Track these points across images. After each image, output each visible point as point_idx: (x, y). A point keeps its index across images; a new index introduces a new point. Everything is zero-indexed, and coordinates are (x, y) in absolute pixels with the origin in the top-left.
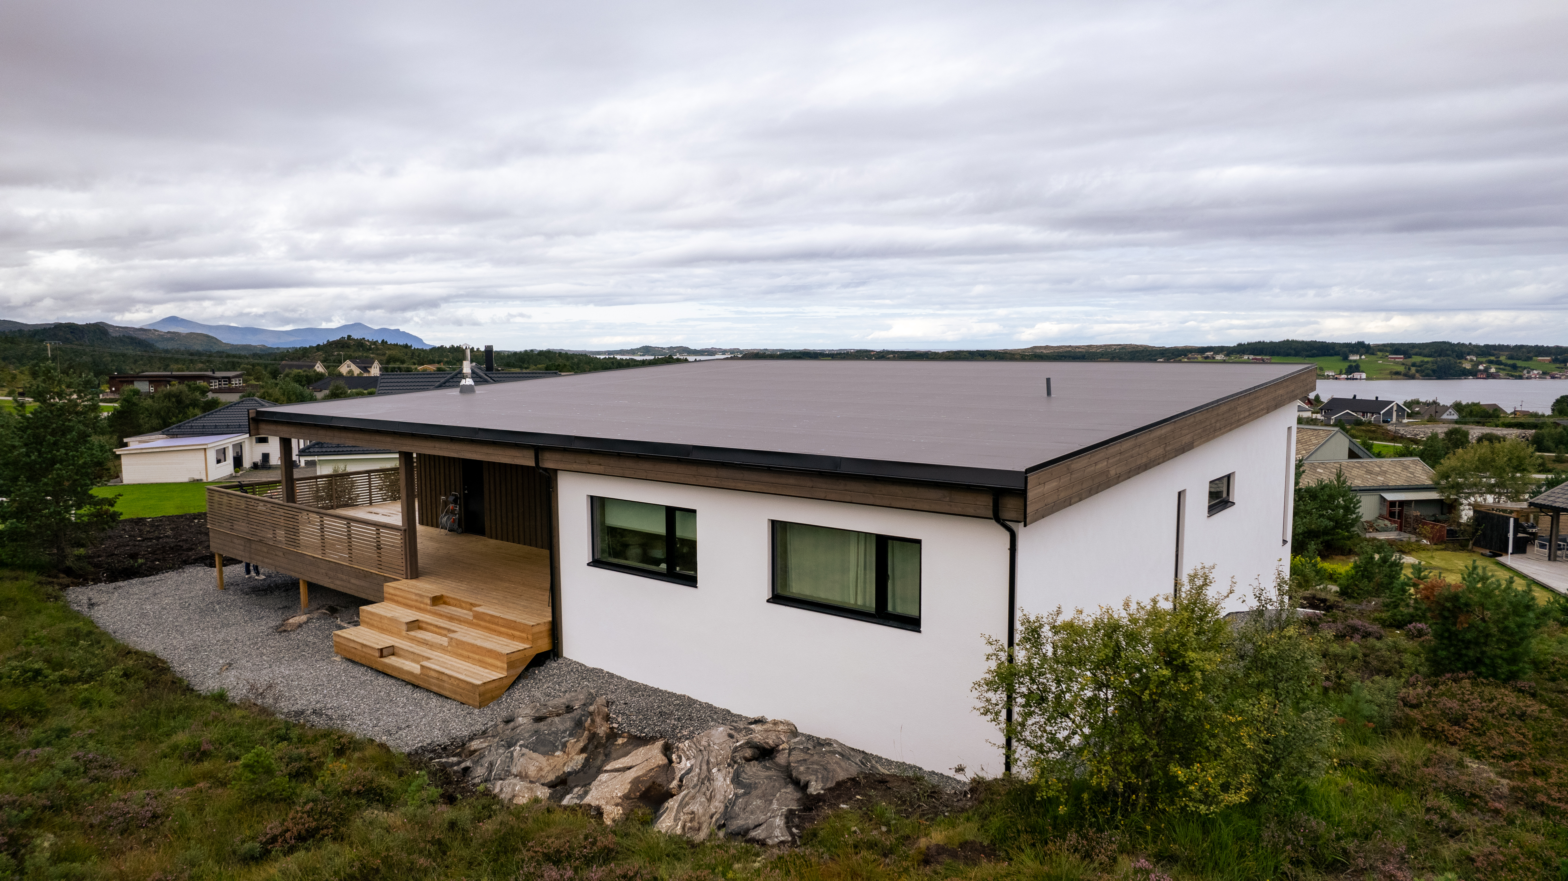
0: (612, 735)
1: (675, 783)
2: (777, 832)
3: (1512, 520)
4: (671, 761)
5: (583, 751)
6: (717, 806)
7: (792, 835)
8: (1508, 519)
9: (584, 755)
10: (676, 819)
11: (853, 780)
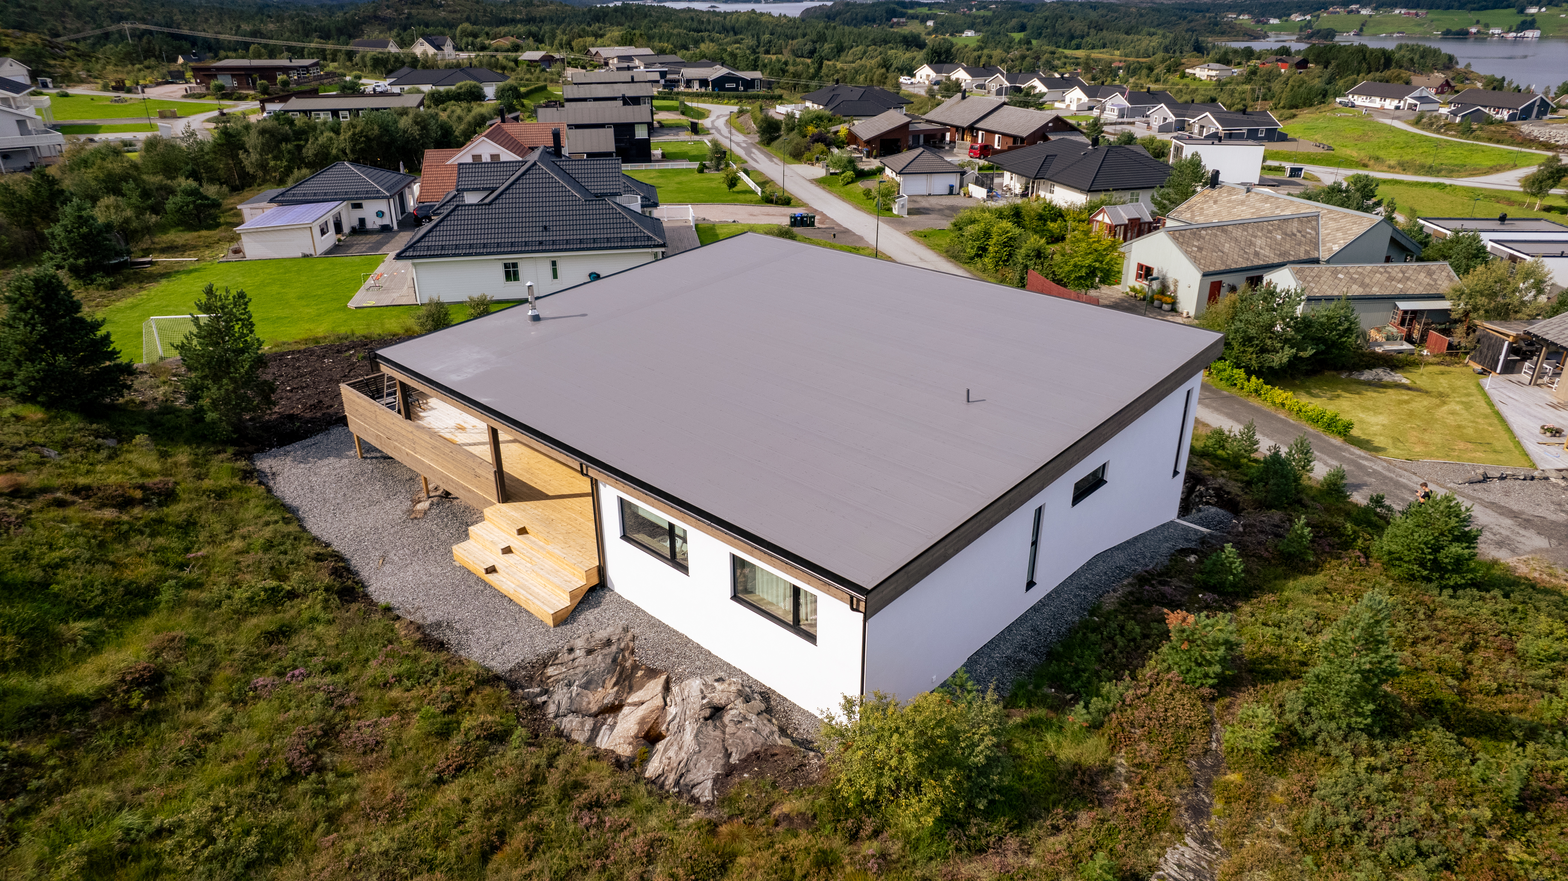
0: (635, 667)
1: (664, 728)
2: (706, 793)
3: (1506, 343)
4: (666, 704)
5: (615, 685)
6: (683, 755)
7: (714, 795)
8: (1504, 341)
9: (616, 689)
10: (661, 762)
11: (756, 753)
